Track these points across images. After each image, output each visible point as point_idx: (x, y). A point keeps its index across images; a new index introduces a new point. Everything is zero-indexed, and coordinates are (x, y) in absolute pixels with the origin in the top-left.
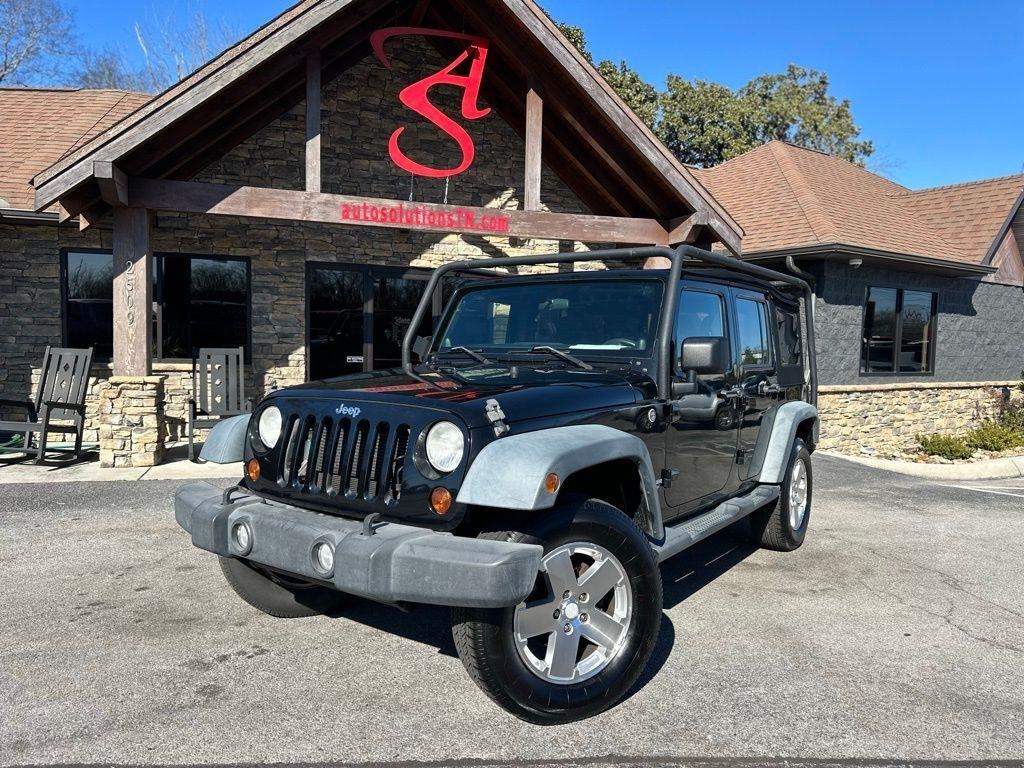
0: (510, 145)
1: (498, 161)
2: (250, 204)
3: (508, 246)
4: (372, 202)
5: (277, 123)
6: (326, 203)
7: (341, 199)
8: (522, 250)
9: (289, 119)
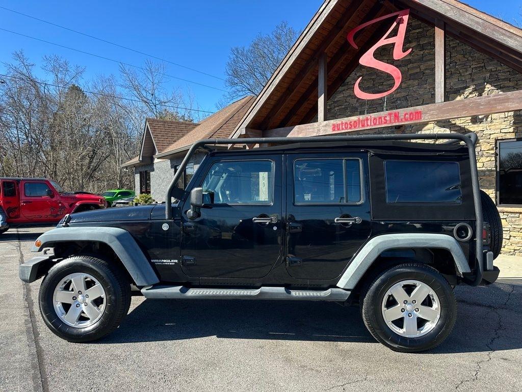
0: (470, 58)
1: (461, 71)
2: (299, 132)
3: (470, 124)
4: (345, 120)
5: (341, 89)
6: (326, 126)
7: (332, 122)
8: (481, 125)
9: (345, 85)
